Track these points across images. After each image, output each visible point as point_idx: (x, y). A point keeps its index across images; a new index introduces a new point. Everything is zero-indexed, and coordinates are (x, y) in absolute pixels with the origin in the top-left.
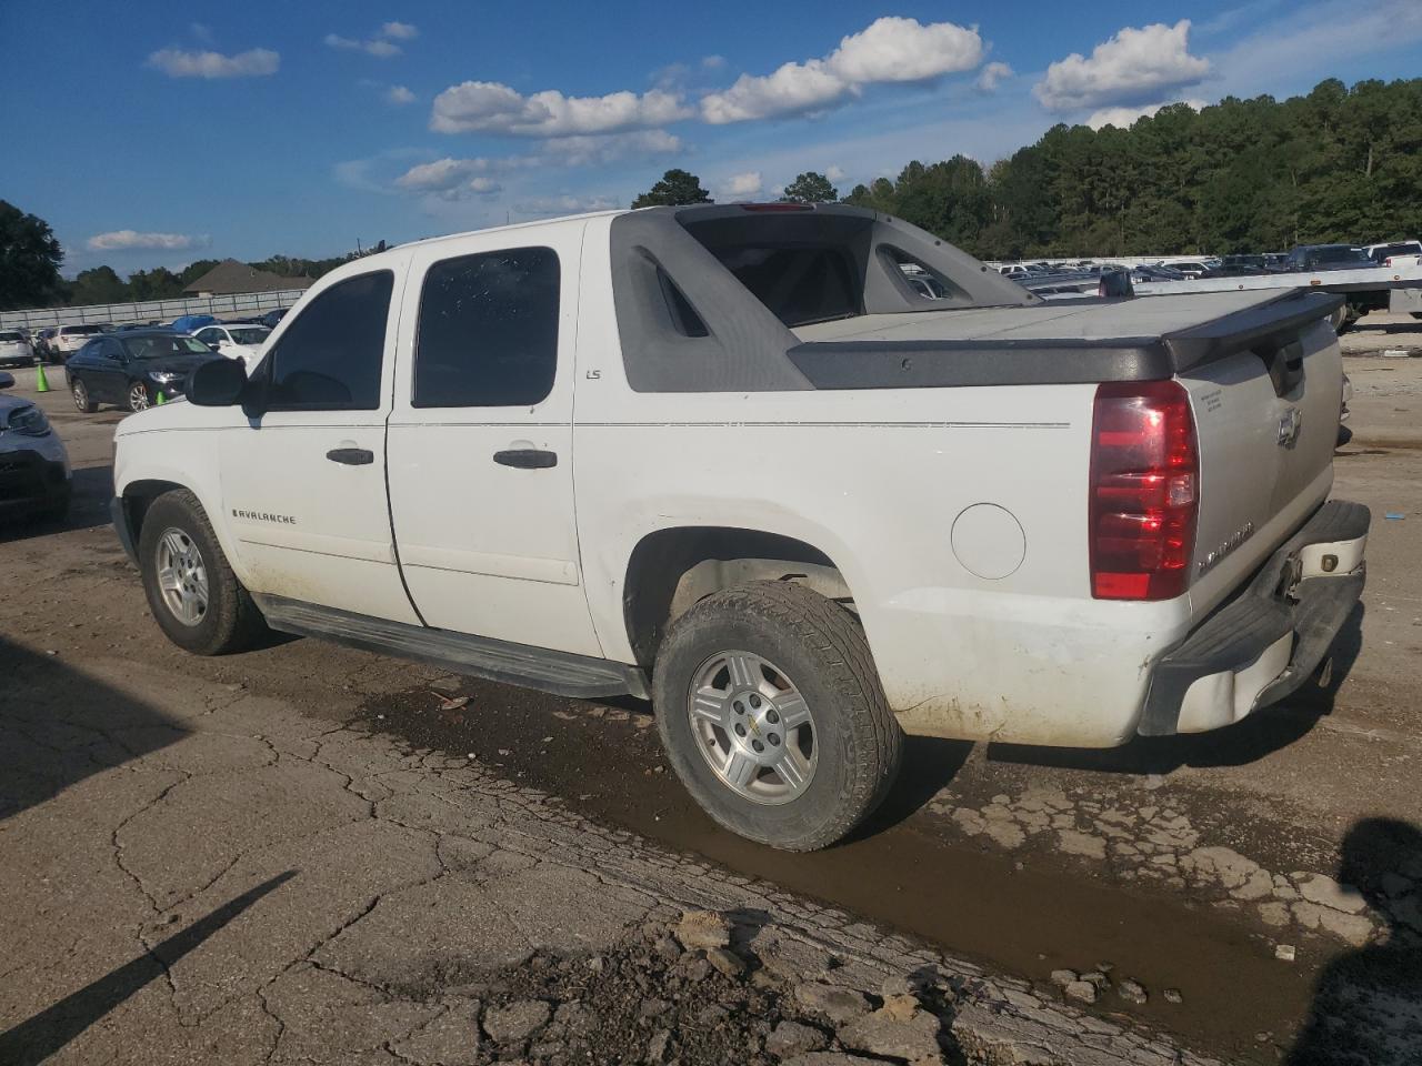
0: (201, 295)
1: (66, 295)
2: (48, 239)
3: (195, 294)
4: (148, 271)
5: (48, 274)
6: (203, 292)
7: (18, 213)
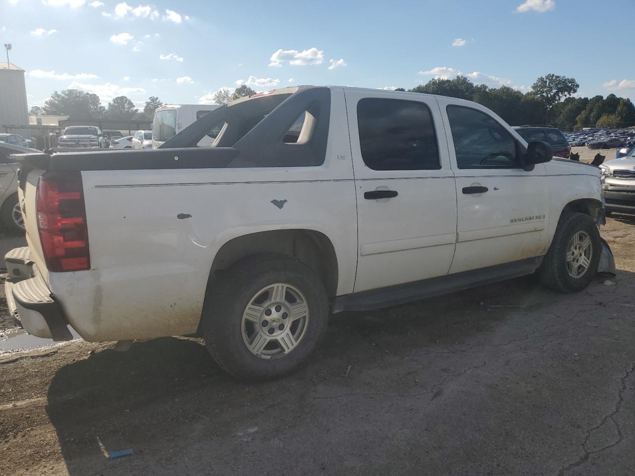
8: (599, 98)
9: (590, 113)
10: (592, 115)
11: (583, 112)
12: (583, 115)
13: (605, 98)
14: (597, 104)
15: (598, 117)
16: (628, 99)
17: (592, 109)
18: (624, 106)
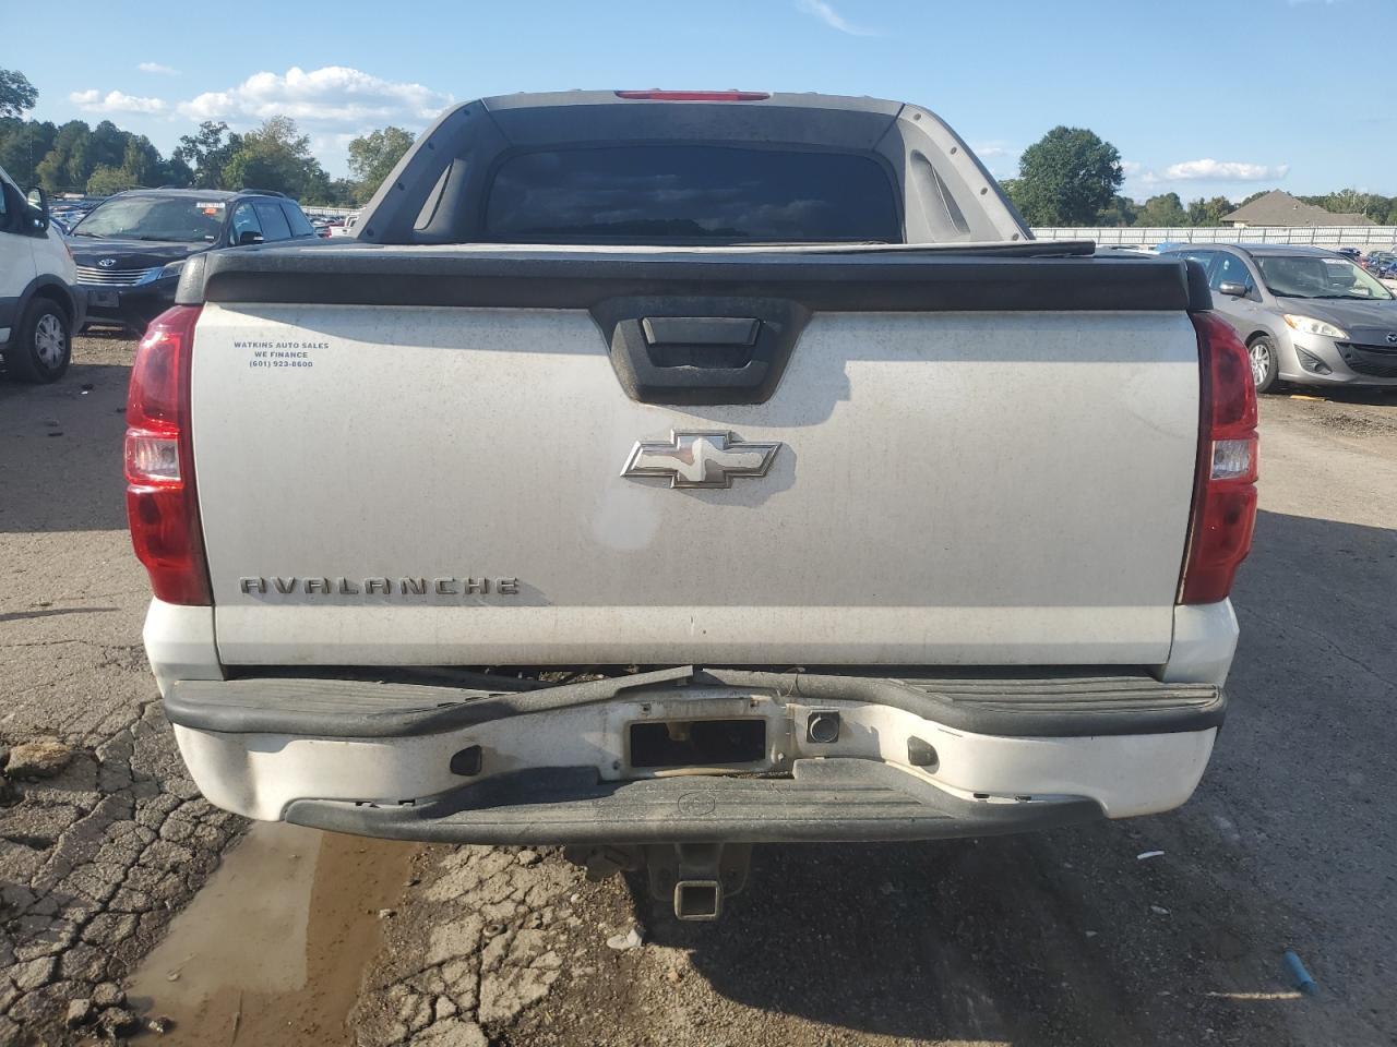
0: (1236, 225)
1: (1129, 216)
2: (1115, 166)
3: (1230, 224)
4: (1208, 200)
5: (1106, 197)
6: (1237, 222)
7: (1098, 141)
8: (78, 128)
9: (66, 160)
10: (72, 163)
11: (49, 156)
12: (51, 163)
13: (93, 128)
14: (78, 141)
15: (87, 172)
16: (145, 138)
17: (70, 150)
18: (139, 152)
